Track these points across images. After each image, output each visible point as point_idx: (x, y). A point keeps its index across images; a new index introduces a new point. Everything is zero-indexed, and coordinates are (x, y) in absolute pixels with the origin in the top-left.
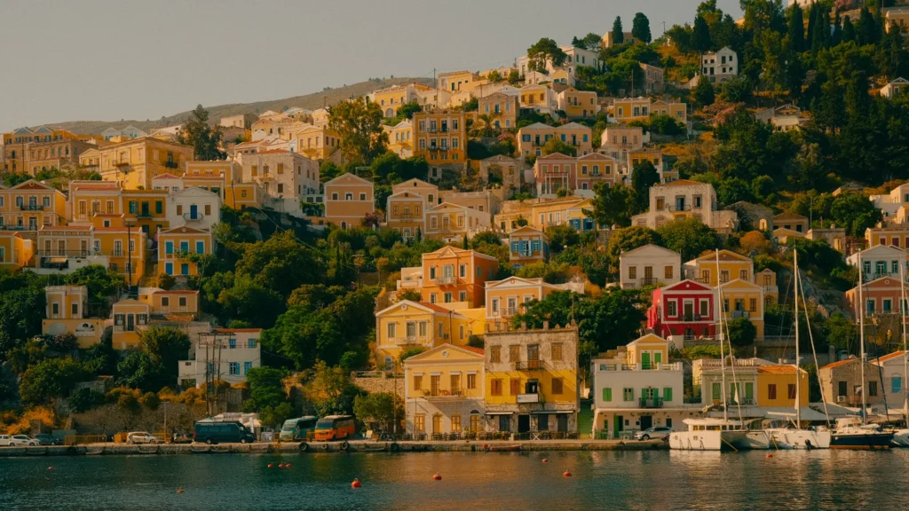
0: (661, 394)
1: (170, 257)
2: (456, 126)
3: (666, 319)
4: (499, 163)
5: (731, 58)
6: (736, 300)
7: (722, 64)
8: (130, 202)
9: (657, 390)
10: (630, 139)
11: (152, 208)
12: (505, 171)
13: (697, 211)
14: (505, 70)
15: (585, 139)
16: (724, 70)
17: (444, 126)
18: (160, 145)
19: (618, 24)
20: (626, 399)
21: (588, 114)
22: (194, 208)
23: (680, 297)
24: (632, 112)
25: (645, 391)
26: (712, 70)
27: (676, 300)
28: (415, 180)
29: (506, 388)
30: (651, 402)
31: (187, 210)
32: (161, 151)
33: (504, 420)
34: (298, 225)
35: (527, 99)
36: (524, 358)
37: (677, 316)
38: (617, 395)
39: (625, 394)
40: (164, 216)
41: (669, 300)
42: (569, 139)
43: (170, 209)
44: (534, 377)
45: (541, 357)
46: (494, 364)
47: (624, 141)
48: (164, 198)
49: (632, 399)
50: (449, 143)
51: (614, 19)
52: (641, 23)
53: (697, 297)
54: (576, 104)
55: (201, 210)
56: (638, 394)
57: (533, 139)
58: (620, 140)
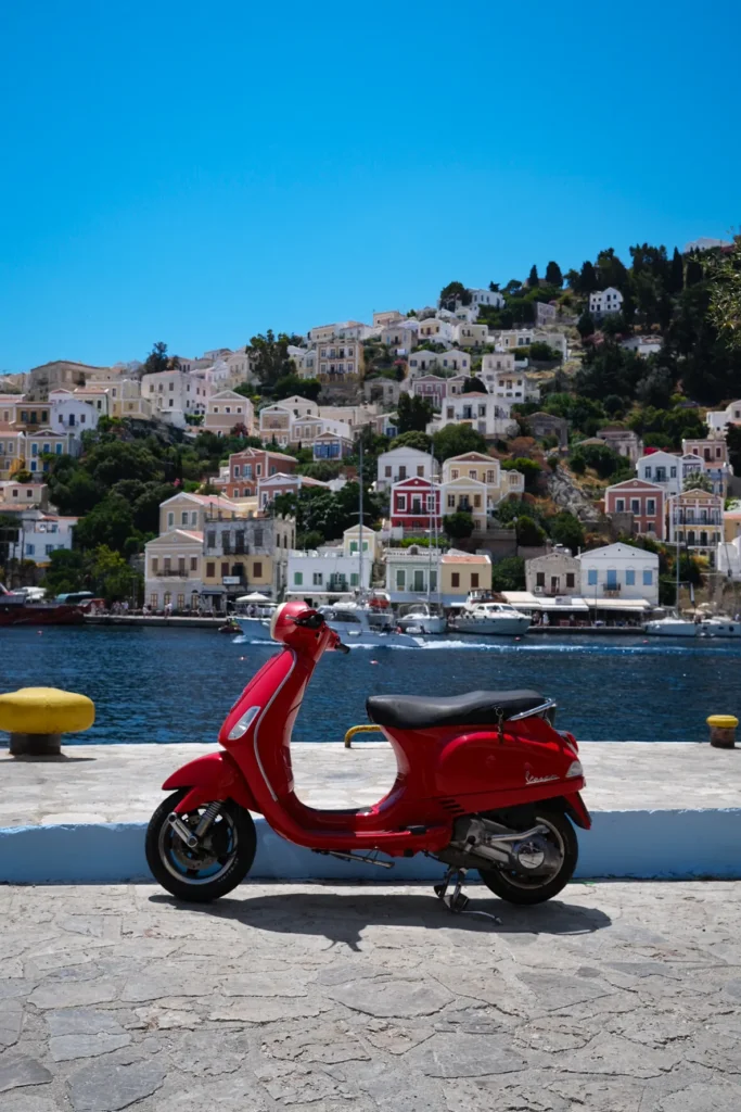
0: (348, 579)
1: (34, 456)
2: (351, 353)
3: (395, 512)
4: (382, 384)
5: (615, 297)
6: (461, 496)
7: (607, 301)
8: (23, 412)
9: (344, 576)
10: (504, 364)
11: (39, 417)
12: (386, 391)
13: (482, 419)
14: (419, 308)
15: (465, 363)
16: (609, 307)
17: (342, 353)
18: (74, 367)
19: (534, 271)
20: (315, 583)
21: (480, 344)
22: (72, 417)
23: (409, 493)
24: (517, 341)
25: (333, 577)
26: (599, 307)
27: (405, 495)
28: (296, 397)
29: (218, 569)
30: (339, 586)
31: (66, 418)
32: (74, 372)
33: (217, 598)
34: (175, 433)
35: (425, 331)
36: (233, 543)
37: (405, 510)
38: (308, 580)
39: (315, 579)
40: (48, 423)
41: (399, 495)
42: (450, 364)
43: (53, 418)
44: (240, 561)
45: (246, 543)
46: (211, 549)
47: (499, 365)
48: (49, 409)
49: (321, 583)
50: (345, 368)
51: (531, 267)
52: (553, 268)
53: (424, 493)
54: (469, 335)
55: (77, 418)
56: (327, 579)
57: (419, 364)
58: (495, 365)
